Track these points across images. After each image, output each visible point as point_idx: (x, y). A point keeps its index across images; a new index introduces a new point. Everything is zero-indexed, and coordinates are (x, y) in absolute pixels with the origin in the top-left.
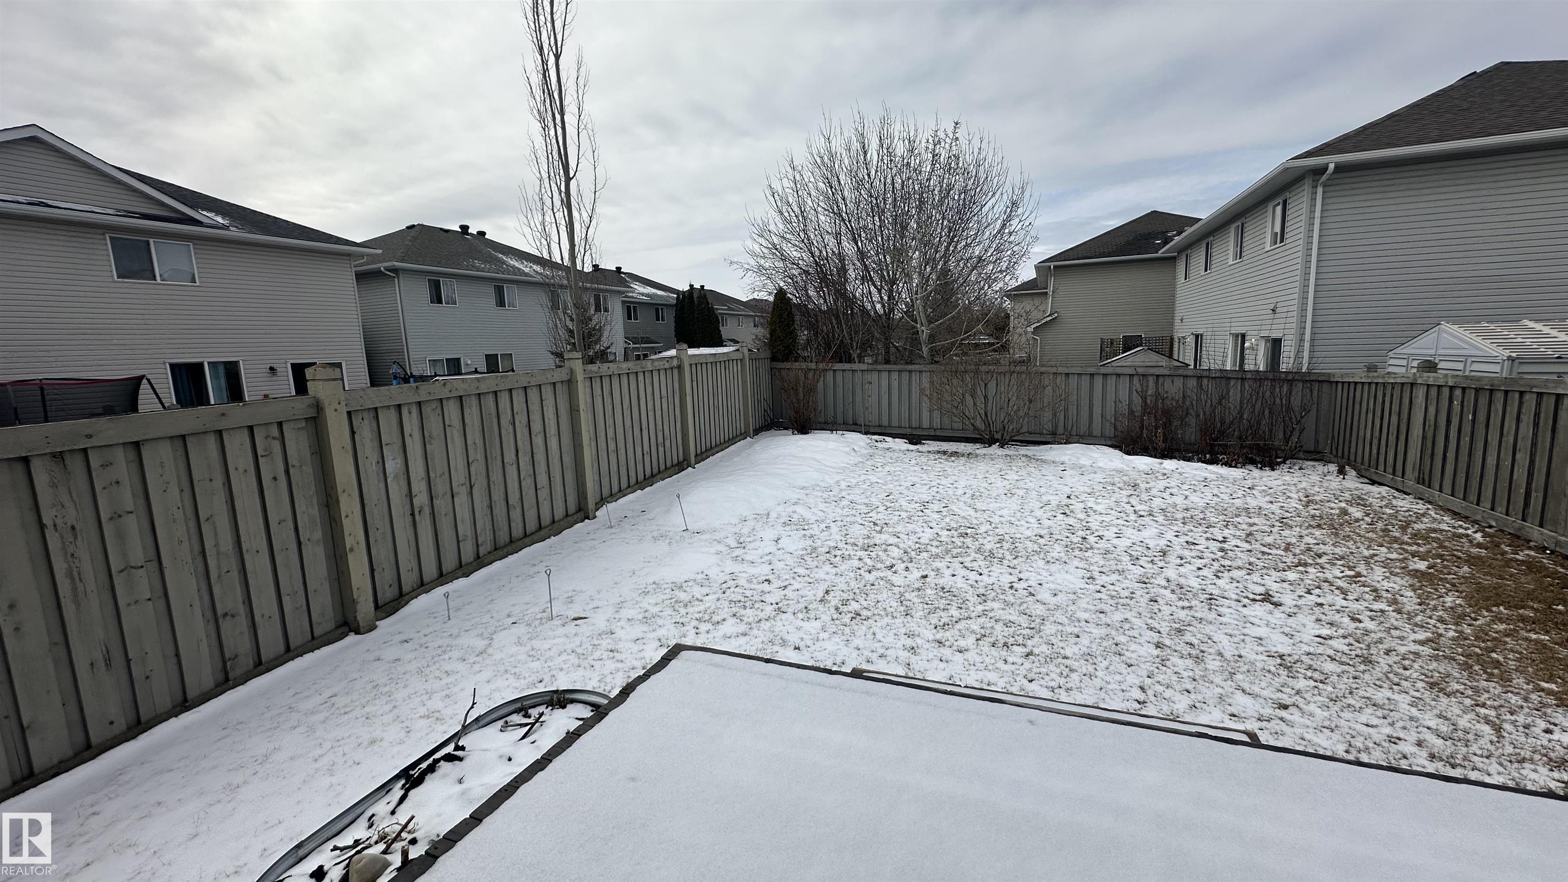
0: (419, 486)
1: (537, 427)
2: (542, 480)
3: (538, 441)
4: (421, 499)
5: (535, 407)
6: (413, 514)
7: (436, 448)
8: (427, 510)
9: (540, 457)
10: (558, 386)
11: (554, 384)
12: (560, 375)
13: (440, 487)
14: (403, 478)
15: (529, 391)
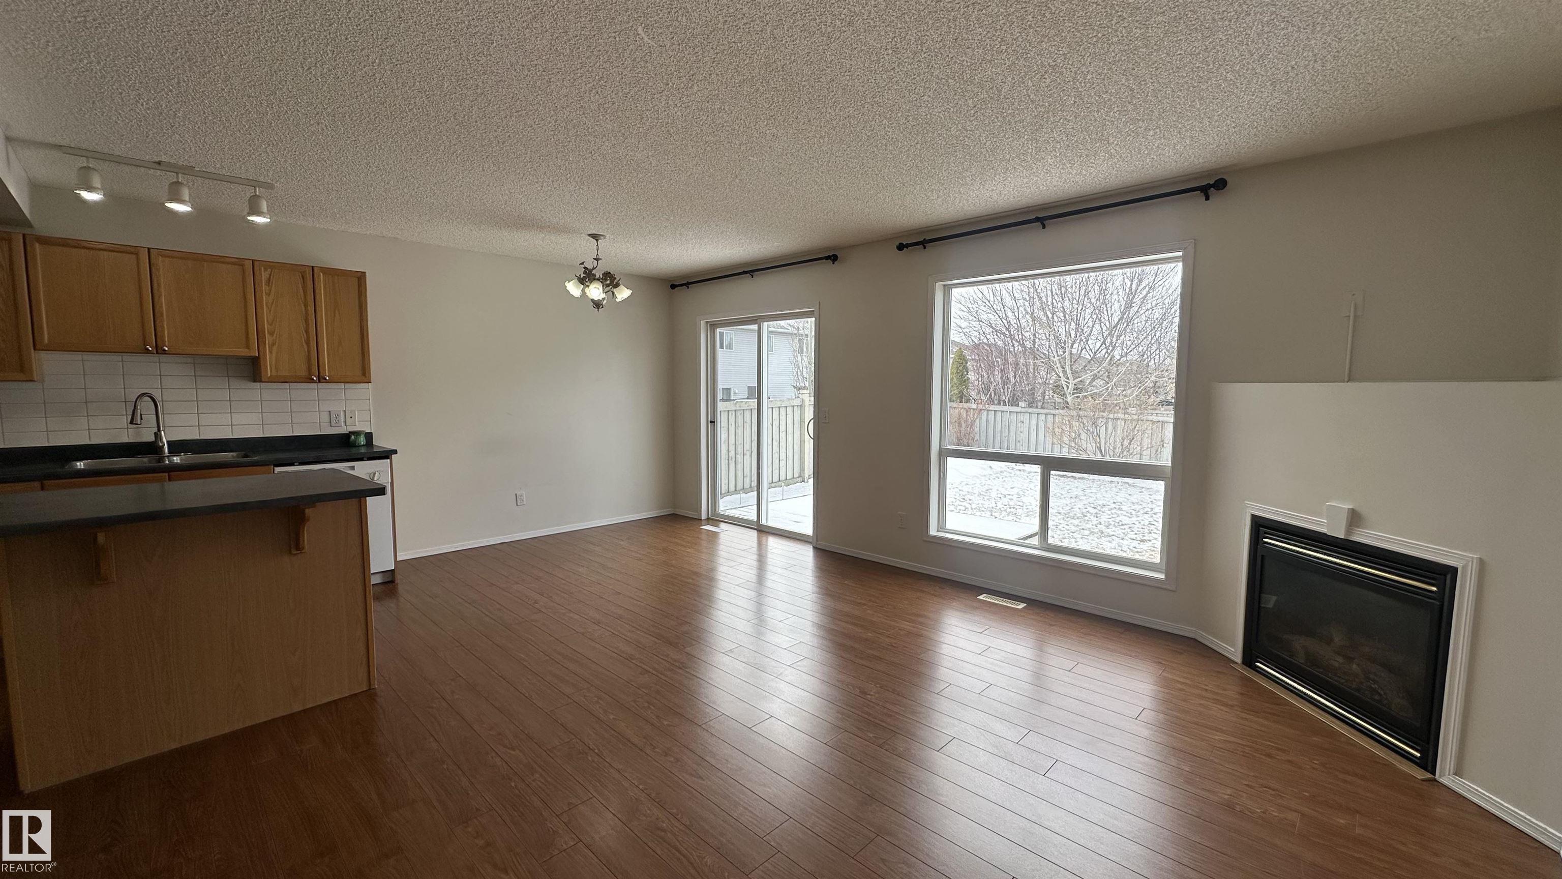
0: (732, 448)
1: (783, 428)
2: (783, 456)
3: (783, 435)
4: (732, 454)
5: (783, 418)
6: (728, 460)
7: (740, 431)
8: (734, 459)
9: (783, 444)
10: (795, 408)
11: (793, 406)
12: (797, 402)
13: (740, 450)
14: (727, 442)
15: (781, 409)
